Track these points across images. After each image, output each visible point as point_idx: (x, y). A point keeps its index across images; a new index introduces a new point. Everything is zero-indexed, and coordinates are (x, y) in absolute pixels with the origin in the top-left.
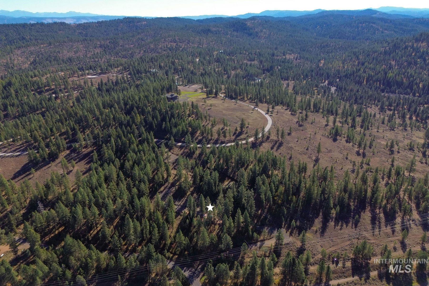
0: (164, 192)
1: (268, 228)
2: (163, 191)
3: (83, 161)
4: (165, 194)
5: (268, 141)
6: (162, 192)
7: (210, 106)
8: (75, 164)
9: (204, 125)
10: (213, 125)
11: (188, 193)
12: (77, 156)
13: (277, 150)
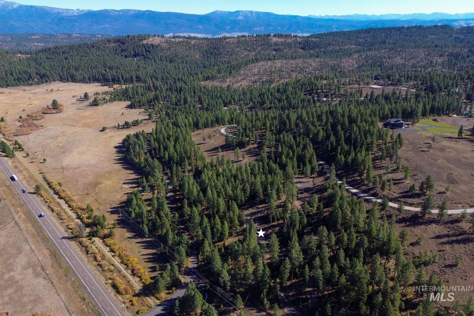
0: (260, 209)
2: (260, 208)
4: (257, 212)
5: (449, 225)
6: (258, 208)
7: (428, 148)
8: (246, 156)
9: (385, 166)
10: (394, 171)
11: (274, 223)
12: (258, 151)
13: (443, 243)
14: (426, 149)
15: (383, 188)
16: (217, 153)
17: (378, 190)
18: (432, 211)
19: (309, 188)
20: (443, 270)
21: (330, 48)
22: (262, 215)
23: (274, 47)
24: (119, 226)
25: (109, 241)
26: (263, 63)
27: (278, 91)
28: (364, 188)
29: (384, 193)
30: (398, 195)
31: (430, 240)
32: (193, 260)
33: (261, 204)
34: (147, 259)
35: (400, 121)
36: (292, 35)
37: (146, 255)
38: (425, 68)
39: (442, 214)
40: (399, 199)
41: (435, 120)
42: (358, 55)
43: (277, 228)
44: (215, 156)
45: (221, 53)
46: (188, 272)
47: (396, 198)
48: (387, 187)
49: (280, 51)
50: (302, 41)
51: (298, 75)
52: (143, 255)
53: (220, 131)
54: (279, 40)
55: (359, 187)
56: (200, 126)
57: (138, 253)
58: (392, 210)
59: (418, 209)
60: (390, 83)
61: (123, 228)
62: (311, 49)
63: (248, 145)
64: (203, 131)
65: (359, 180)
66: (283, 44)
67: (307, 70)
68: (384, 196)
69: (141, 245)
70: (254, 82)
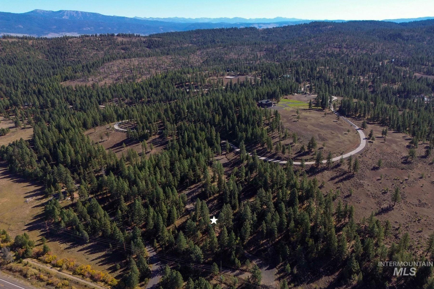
0: (193, 190)
1: (259, 261)
2: (193, 188)
3: (163, 146)
4: (191, 192)
5: (335, 169)
6: (191, 189)
7: (297, 118)
8: (153, 147)
9: (275, 136)
10: (284, 138)
11: (211, 198)
12: (161, 141)
13: (336, 183)
14: (296, 120)
15: (283, 152)
16: (122, 149)
17: (280, 154)
18: (322, 161)
19: (226, 163)
20: (345, 200)
21: (172, 47)
22: (197, 193)
23: (122, 46)
24: (48, 241)
25: (46, 257)
26: (120, 61)
27: (151, 85)
28: (269, 155)
29: (285, 156)
30: (295, 156)
31: (328, 183)
32: (149, 249)
33: (192, 185)
34: (99, 262)
35: (269, 101)
36: (135, 35)
37: (96, 259)
38: (255, 61)
39: (329, 162)
40: (297, 158)
41: (286, 98)
42: (200, 52)
43: (216, 201)
44: (120, 152)
45: (67, 52)
46: (152, 261)
47: (295, 158)
48: (287, 151)
49: (128, 50)
50: (146, 40)
51: (157, 71)
52: (93, 260)
53: (113, 128)
54: (125, 40)
55: (265, 155)
56: (89, 125)
57: (87, 260)
58: (295, 167)
59: (313, 163)
60: (238, 73)
61: (54, 241)
62: (157, 48)
63: (150, 136)
64: (95, 130)
65: (262, 149)
66: (130, 43)
67: (163, 66)
68: (285, 158)
69: (85, 251)
70: (116, 80)
